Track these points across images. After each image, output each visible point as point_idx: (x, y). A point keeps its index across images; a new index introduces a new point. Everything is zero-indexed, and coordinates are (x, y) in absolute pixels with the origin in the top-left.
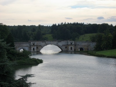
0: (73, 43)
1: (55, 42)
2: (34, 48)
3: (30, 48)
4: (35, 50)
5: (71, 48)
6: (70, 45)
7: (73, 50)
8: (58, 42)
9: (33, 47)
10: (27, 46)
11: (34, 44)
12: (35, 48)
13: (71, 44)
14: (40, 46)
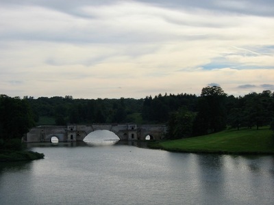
0: (136, 128)
1: (108, 126)
2: (72, 136)
3: (66, 135)
4: (75, 139)
5: (133, 136)
6: (131, 130)
7: (136, 138)
8: (113, 125)
9: (71, 134)
10: (62, 133)
11: (72, 129)
12: (74, 135)
13: (133, 128)
14: (83, 132)
